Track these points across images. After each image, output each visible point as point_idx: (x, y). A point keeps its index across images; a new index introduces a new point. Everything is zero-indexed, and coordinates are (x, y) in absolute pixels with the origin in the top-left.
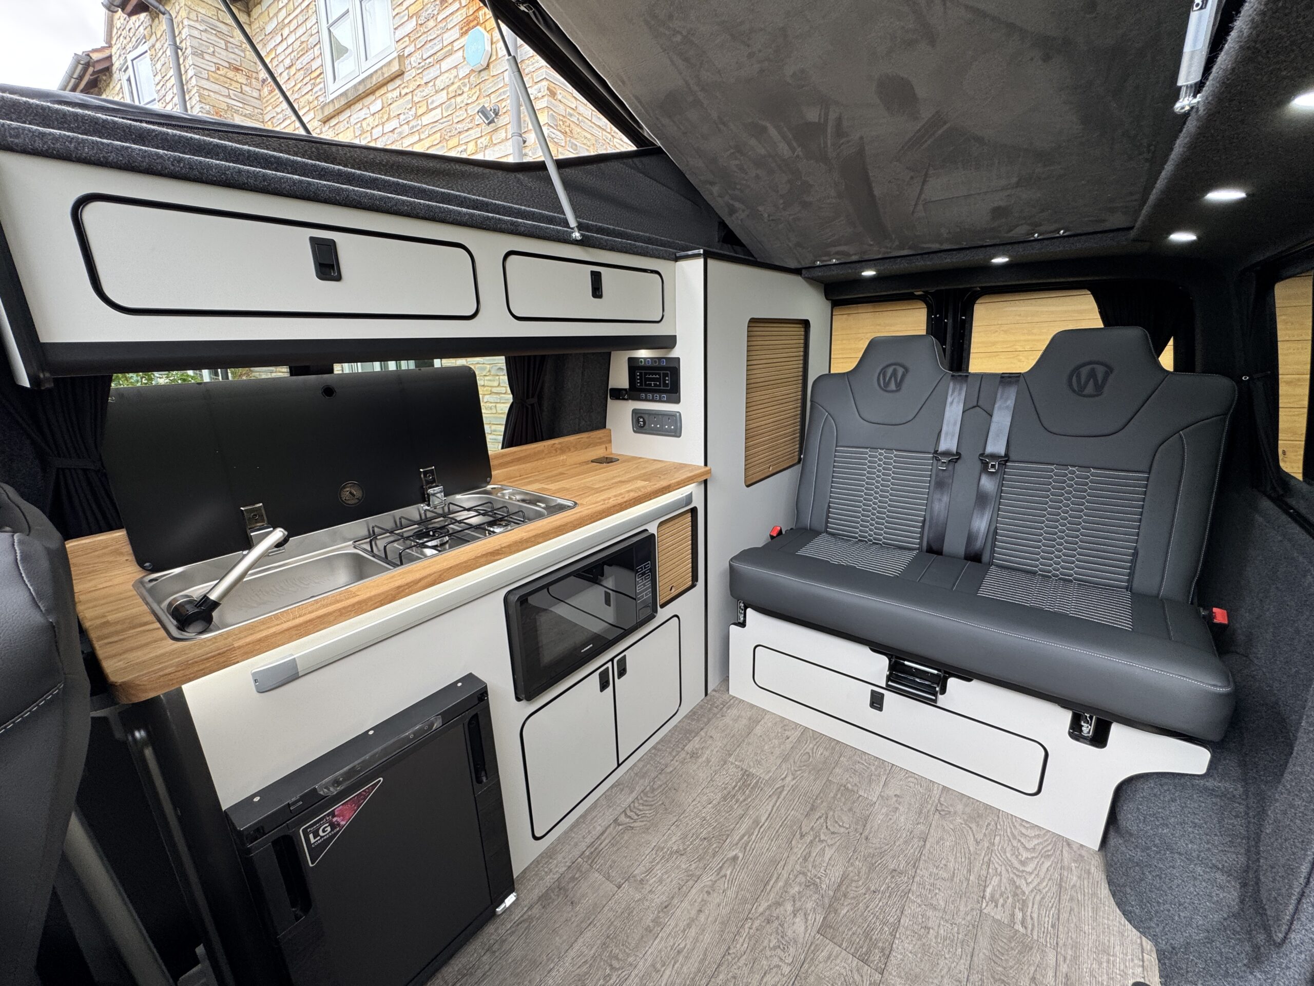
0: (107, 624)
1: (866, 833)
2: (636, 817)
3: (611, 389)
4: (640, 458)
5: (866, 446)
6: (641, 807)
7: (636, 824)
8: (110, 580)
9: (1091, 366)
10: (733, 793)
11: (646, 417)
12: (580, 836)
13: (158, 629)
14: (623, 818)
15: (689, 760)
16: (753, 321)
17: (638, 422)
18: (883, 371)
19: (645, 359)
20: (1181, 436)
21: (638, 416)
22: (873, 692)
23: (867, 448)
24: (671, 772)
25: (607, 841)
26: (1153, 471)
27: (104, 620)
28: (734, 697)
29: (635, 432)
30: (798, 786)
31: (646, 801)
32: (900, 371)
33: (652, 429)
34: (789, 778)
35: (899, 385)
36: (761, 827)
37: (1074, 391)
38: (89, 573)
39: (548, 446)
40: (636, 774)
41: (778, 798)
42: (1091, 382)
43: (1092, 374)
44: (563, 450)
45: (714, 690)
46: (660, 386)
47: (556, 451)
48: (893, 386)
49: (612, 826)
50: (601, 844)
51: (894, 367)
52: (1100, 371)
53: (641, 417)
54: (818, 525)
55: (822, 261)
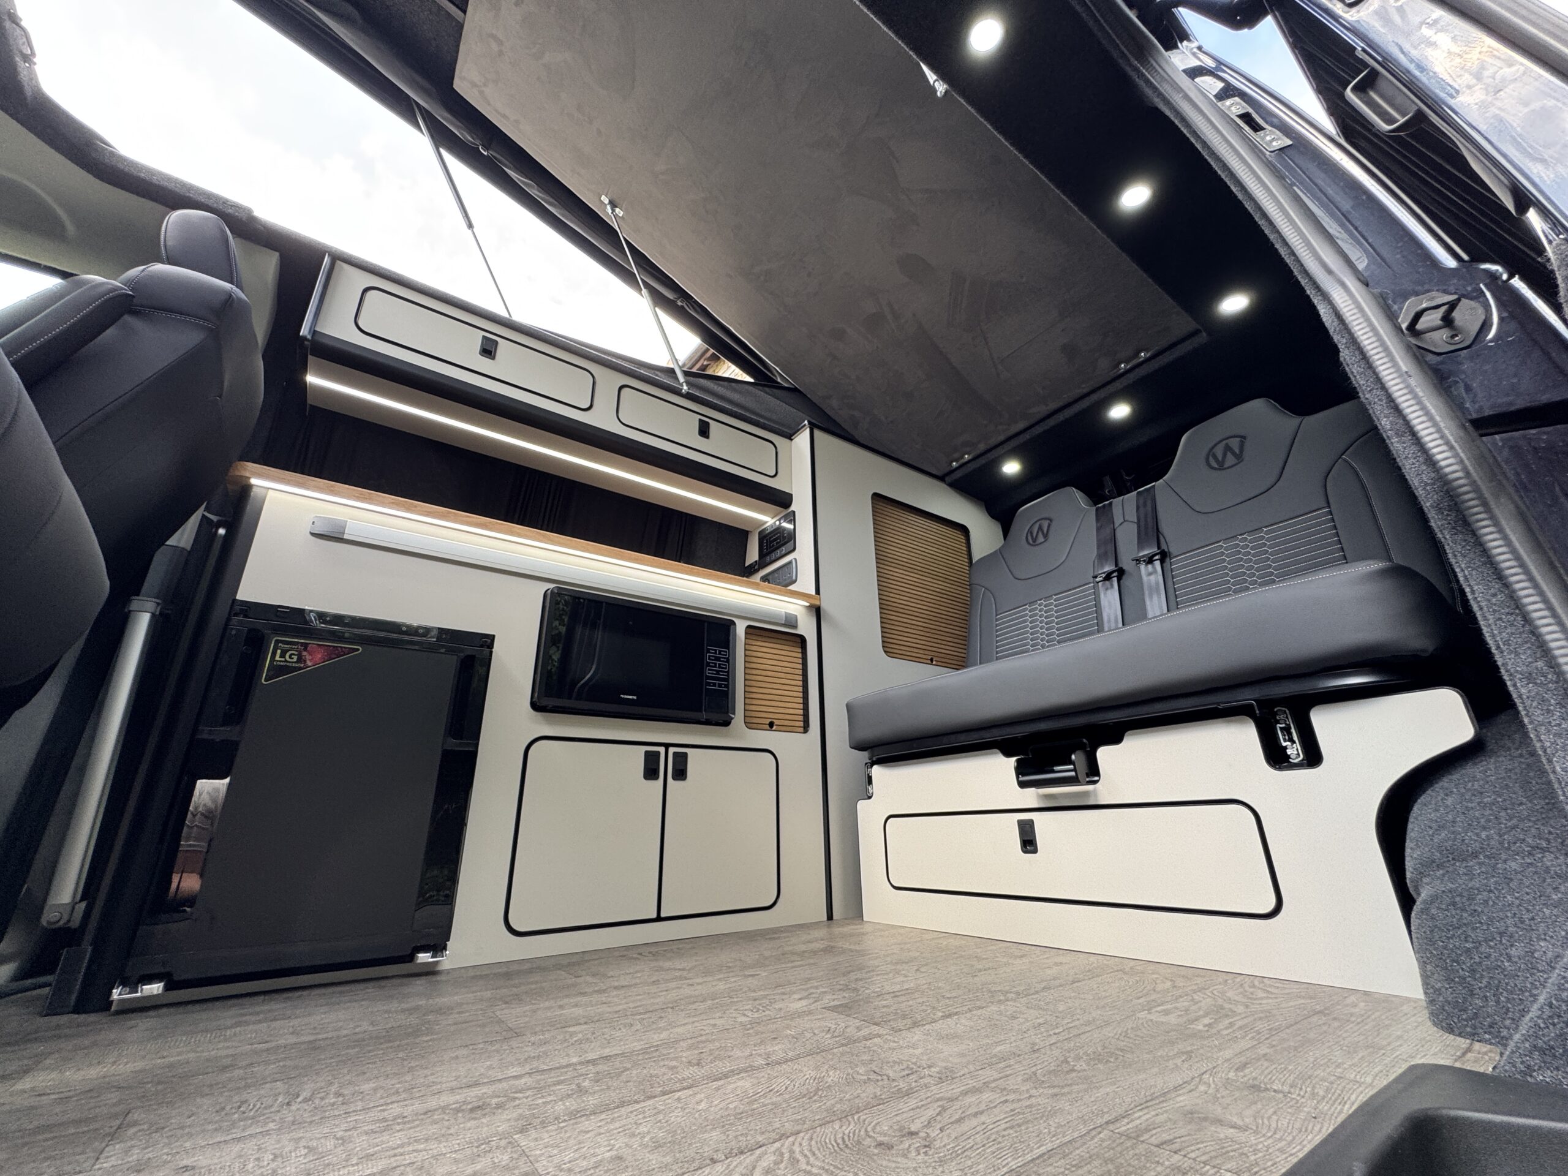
3: (746, 567)
9: (1224, 442)
11: (773, 576)
16: (877, 497)
18: (1030, 532)
19: (770, 526)
20: (1345, 460)
22: (1021, 825)
23: (1026, 604)
26: (1331, 501)
28: (868, 922)
32: (1045, 524)
35: (1046, 536)
37: (1215, 469)
42: (1229, 454)
43: (1228, 448)
46: (780, 542)
48: (1041, 539)
51: (1039, 523)
52: (1235, 443)
55: (956, 460)
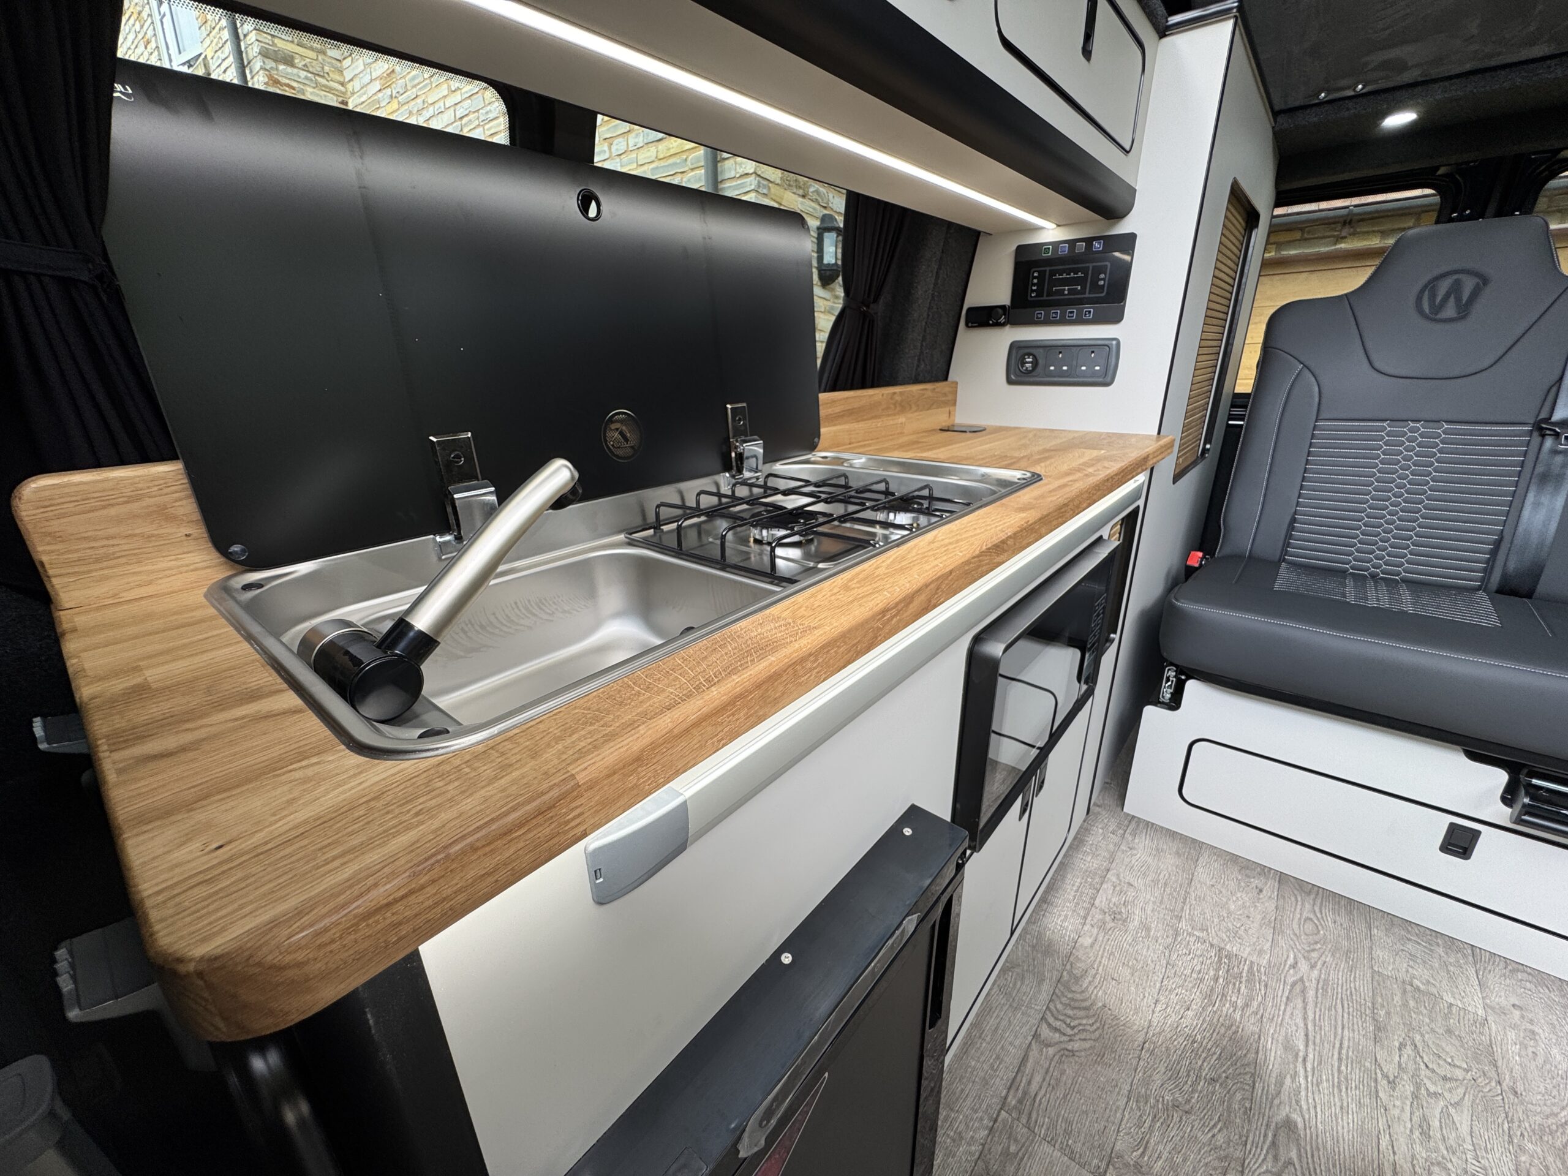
0: (142, 692)
1: (1507, 1082)
2: (1069, 1031)
3: (970, 310)
4: (1017, 428)
5: (1383, 416)
6: (1070, 1012)
7: (1076, 1045)
8: (150, 583)
10: (1218, 989)
11: (1039, 353)
12: (985, 1067)
13: (297, 711)
14: (1045, 1032)
15: (1113, 924)
16: (1236, 190)
17: (1023, 363)
18: (1431, 286)
19: (1055, 245)
21: (1018, 352)
22: (1453, 827)
23: (1385, 420)
24: (1092, 946)
25: (1038, 1078)
27: (137, 680)
28: (1133, 817)
29: (1010, 382)
30: (1326, 981)
31: (1072, 999)
32: (1469, 285)
33: (1051, 374)
34: (1304, 966)
35: (1464, 311)
36: (1304, 1060)
38: (97, 561)
39: (888, 394)
40: (1034, 947)
41: (1305, 1003)
44: (903, 407)
45: (1095, 804)
46: (1083, 292)
47: (895, 404)
48: (1450, 311)
49: (1034, 1046)
50: (1029, 1083)
51: (1456, 277)
53: (1029, 354)
54: (1269, 548)
55: (1328, 91)
